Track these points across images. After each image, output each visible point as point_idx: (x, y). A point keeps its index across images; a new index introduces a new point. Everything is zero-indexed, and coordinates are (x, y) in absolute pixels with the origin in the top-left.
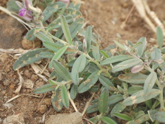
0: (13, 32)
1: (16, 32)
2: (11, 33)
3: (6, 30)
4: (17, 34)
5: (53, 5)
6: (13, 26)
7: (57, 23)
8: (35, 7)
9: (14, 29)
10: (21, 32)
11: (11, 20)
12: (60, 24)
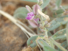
0: (14, 41)
1: (16, 42)
2: (11, 42)
3: (7, 38)
4: (18, 43)
5: (62, 17)
6: (15, 35)
7: (63, 34)
8: (43, 12)
9: (15, 38)
10: (21, 42)
11: (14, 29)
12: (65, 35)
